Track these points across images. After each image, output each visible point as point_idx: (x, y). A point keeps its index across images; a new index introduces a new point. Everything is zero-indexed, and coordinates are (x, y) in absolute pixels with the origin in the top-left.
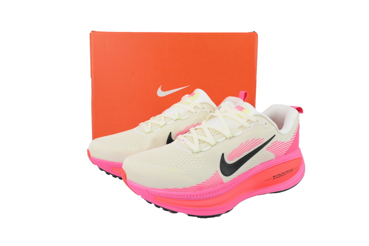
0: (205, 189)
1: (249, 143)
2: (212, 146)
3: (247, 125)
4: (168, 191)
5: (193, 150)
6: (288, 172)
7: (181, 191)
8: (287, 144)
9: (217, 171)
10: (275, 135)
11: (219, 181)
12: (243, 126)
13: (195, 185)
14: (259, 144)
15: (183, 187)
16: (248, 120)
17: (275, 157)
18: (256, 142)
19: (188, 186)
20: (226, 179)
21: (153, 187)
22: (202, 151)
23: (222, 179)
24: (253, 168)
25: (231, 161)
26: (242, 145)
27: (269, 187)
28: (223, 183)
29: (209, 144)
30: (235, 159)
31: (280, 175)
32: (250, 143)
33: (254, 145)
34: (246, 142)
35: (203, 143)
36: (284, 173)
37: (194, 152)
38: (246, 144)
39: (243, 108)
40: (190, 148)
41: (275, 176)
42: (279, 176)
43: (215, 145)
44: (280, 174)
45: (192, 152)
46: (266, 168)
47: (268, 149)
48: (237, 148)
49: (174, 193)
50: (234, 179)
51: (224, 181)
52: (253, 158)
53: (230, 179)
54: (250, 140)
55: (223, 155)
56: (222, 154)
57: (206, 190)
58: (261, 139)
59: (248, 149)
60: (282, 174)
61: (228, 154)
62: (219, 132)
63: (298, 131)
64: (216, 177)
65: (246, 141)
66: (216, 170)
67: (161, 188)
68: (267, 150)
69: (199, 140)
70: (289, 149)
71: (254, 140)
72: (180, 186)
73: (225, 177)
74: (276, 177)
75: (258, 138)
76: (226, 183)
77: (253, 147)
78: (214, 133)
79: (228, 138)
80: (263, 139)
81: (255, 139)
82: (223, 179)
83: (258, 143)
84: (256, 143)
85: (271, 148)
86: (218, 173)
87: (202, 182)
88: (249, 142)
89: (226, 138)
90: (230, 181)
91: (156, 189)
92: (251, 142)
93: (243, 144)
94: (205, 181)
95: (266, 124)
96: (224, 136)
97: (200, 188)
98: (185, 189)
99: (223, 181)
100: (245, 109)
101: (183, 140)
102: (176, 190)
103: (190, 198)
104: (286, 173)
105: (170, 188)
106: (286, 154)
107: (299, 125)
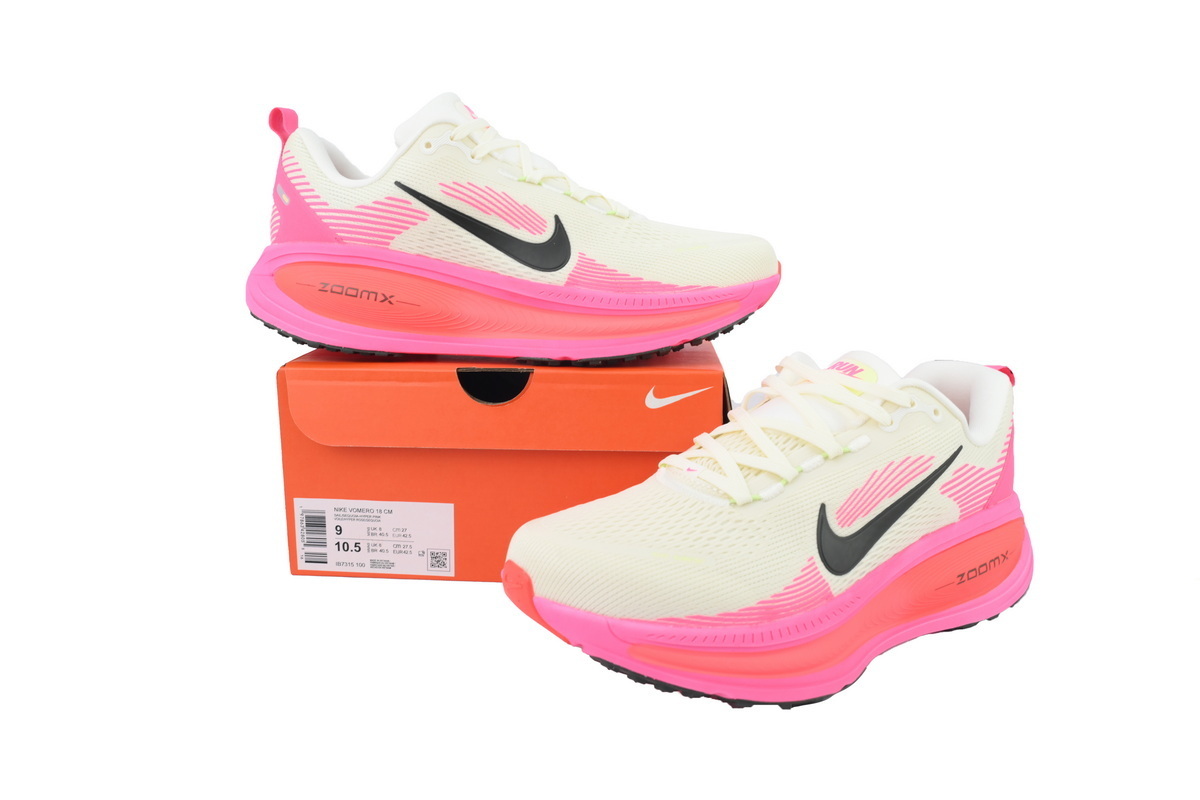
0: (784, 616)
1: (894, 470)
2: (787, 483)
3: (882, 415)
4: (675, 626)
5: (729, 498)
6: (997, 561)
7: (713, 625)
8: (988, 476)
9: (812, 558)
10: (961, 448)
11: (820, 590)
12: (870, 419)
13: (753, 603)
14: (921, 475)
15: (721, 612)
16: (885, 402)
17: (961, 516)
18: (914, 467)
19: (734, 608)
20: (839, 584)
21: (627, 616)
22: (760, 500)
23: (827, 584)
24: (904, 551)
25: (846, 527)
26: (875, 477)
27: (947, 611)
28: (828, 596)
29: (777, 477)
30: (857, 521)
31: (977, 572)
32: (898, 472)
33: (908, 478)
34: (886, 469)
35: (756, 475)
36: (985, 564)
37: (735, 504)
38: (885, 475)
39: (857, 367)
40: (718, 490)
41: (962, 575)
42: (973, 573)
43: (796, 478)
44: (975, 569)
45: (728, 503)
46: (939, 548)
47: (945, 489)
48: (862, 485)
49: (694, 631)
50: (859, 584)
51: (832, 589)
52: (906, 518)
53: (846, 583)
54: (898, 462)
55: (823, 507)
56: (819, 507)
57: (786, 618)
58: (925, 459)
59: (891, 489)
60: (980, 567)
61: (838, 506)
62: (797, 439)
63: (1011, 443)
64: (810, 578)
65: (886, 466)
66: (809, 557)
67: (653, 617)
68: (943, 493)
69: (742, 468)
70: (993, 490)
71: (909, 462)
72: (712, 610)
73: (833, 576)
74: (965, 577)
75: (919, 456)
76: (840, 596)
77: (906, 483)
78: (784, 443)
79: (831, 456)
80: (932, 458)
81: (911, 460)
82: (830, 584)
83: (918, 471)
84: (914, 470)
85: (951, 485)
86: (813, 567)
87: (772, 593)
88: (893, 467)
89: (826, 458)
90: (848, 591)
91: (637, 621)
92: (901, 468)
93: (878, 474)
94: (780, 590)
95: (936, 412)
96: (817, 450)
97: (767, 612)
98: (725, 619)
99: (829, 589)
100: (862, 370)
101: (689, 470)
102: (698, 621)
103: (742, 645)
104: (992, 563)
105: (682, 616)
106: (986, 507)
107: (1012, 428)
